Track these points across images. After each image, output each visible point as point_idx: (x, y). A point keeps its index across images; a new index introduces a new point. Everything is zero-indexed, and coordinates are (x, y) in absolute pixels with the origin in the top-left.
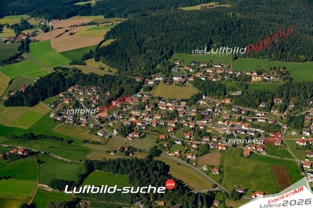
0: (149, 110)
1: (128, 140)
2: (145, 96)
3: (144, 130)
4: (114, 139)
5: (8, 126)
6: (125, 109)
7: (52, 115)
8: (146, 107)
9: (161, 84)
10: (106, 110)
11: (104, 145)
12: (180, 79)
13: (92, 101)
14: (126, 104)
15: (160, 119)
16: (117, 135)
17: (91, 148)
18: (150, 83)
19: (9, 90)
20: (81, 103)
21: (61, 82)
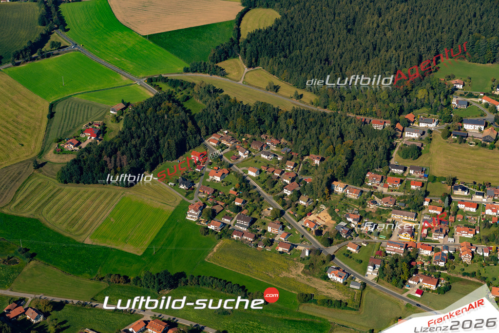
0: (435, 212)
1: (409, 296)
2: (412, 172)
3: (443, 269)
4: (373, 291)
5: (88, 241)
6: (371, 207)
7: (190, 214)
8: (426, 204)
9: (438, 139)
10: (324, 207)
11: (355, 310)
12: (480, 130)
13: (279, 178)
14: (372, 193)
15: (474, 238)
16: (378, 279)
17: (325, 317)
18: (409, 135)
19: (53, 135)
20: (253, 183)
21: (190, 124)
